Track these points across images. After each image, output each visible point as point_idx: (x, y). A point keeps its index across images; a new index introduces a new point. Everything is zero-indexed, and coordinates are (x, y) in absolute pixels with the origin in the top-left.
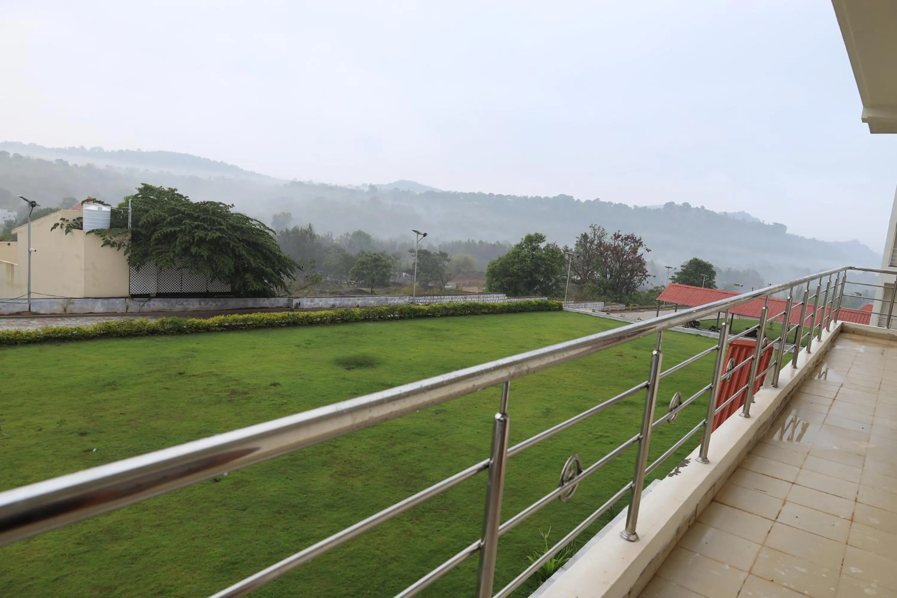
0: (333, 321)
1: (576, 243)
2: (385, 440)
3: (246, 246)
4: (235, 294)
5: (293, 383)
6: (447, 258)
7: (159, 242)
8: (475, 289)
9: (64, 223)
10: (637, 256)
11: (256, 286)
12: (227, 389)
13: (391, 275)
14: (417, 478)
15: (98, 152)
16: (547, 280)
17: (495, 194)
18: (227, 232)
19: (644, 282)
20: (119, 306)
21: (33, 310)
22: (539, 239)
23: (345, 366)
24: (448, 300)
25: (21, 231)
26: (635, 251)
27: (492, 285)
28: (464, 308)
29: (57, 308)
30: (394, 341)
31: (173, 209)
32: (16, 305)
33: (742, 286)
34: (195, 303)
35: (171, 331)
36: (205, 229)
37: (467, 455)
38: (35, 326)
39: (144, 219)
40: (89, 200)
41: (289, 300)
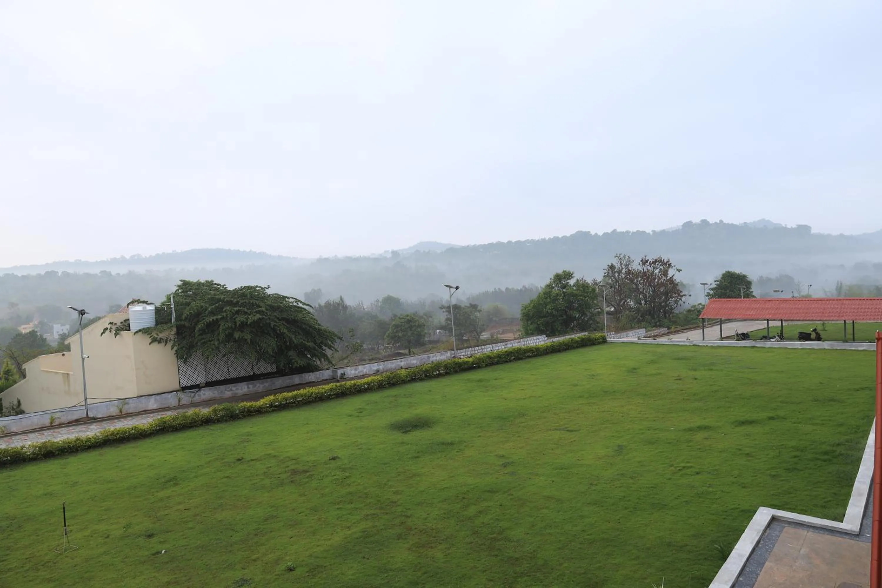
0: (381, 386)
1: (603, 275)
2: (457, 503)
3: (286, 324)
4: (280, 373)
5: (352, 454)
6: (478, 309)
7: (203, 332)
8: (510, 336)
9: (112, 327)
10: (668, 278)
11: (300, 362)
12: (287, 469)
13: (426, 333)
14: (499, 540)
15: (137, 259)
16: (582, 316)
17: (514, 241)
18: (266, 313)
19: (680, 302)
20: (172, 400)
21: (91, 415)
22: (568, 277)
23: (401, 430)
24: (489, 349)
25: (73, 341)
26: (665, 274)
27: (528, 328)
28: (508, 355)
29: (114, 411)
30: (445, 398)
31: (212, 299)
32: (75, 412)
33: (782, 291)
34: (243, 387)
35: (224, 418)
36: (246, 313)
37: (547, 508)
38: (94, 430)
39: (186, 312)
40: (133, 302)
41: (333, 372)
